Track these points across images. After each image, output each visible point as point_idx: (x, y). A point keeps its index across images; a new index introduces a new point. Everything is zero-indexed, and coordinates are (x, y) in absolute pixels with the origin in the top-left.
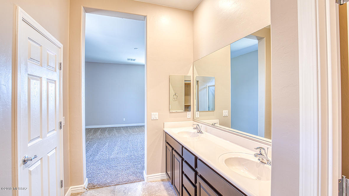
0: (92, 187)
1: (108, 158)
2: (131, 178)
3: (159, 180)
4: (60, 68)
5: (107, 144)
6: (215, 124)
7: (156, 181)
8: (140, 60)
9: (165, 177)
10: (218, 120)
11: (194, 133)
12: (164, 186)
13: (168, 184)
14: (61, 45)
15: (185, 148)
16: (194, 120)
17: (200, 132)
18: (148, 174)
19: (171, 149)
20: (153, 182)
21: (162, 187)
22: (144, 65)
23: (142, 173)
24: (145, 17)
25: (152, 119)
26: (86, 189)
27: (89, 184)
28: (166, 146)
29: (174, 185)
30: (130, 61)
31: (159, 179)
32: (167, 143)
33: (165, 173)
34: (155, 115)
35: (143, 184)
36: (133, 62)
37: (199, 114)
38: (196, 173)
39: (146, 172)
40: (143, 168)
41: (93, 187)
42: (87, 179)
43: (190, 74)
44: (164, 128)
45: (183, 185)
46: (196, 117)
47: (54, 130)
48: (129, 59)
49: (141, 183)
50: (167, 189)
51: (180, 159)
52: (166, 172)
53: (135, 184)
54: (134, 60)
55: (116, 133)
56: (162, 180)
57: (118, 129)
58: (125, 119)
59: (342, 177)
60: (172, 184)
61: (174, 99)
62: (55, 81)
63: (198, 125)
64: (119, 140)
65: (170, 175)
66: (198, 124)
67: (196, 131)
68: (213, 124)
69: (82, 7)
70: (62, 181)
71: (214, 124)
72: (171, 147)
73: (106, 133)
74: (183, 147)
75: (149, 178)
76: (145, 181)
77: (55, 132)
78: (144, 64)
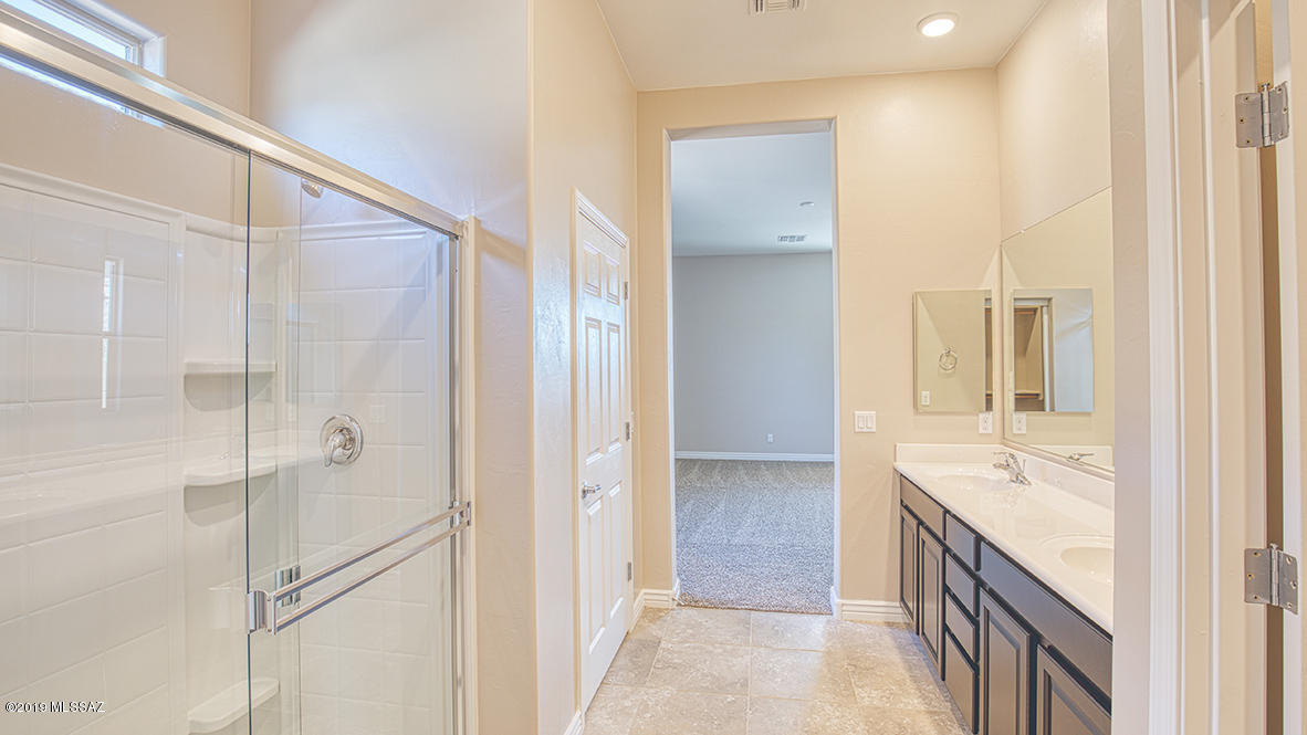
0: (689, 601)
1: (725, 541)
2: (796, 601)
3: (878, 621)
4: (626, 293)
5: (722, 506)
6: (1082, 455)
7: (870, 623)
8: (819, 236)
9: (900, 616)
10: (1110, 447)
11: (999, 482)
12: (895, 639)
13: (907, 636)
14: (623, 237)
15: (955, 517)
16: (1004, 440)
17: (1019, 479)
18: (842, 596)
19: (914, 523)
20: (861, 622)
21: (888, 640)
22: (830, 252)
23: (826, 595)
24: (831, 121)
25: (857, 430)
26: (679, 605)
27: (682, 595)
28: (903, 519)
29: (923, 633)
30: (787, 244)
31: (880, 619)
32: (906, 507)
33: (898, 604)
34: (866, 419)
35: (828, 621)
36: (796, 244)
37: (1024, 421)
38: (979, 584)
39: (838, 589)
40: (830, 581)
41: (693, 604)
42: (678, 581)
43: (990, 283)
44: (895, 460)
45: (946, 628)
46: (1015, 431)
47: (617, 440)
48: (782, 238)
49: (823, 618)
50: (901, 648)
51: (938, 550)
52: (902, 599)
53: (805, 617)
54: (801, 238)
55: (746, 478)
56: (889, 624)
57: (753, 467)
58: (770, 435)
59: (1269, 547)
60: (918, 634)
61: (942, 371)
62: (618, 327)
63: (1012, 456)
64: (756, 498)
65: (910, 605)
66: (1013, 452)
67: (1006, 475)
68: (1071, 457)
69: (665, 132)
70: (630, 565)
71: (1077, 457)
72: (915, 516)
73: (717, 477)
74: (947, 511)
75: (844, 608)
76: (835, 614)
77: (618, 445)
78: (831, 245)
